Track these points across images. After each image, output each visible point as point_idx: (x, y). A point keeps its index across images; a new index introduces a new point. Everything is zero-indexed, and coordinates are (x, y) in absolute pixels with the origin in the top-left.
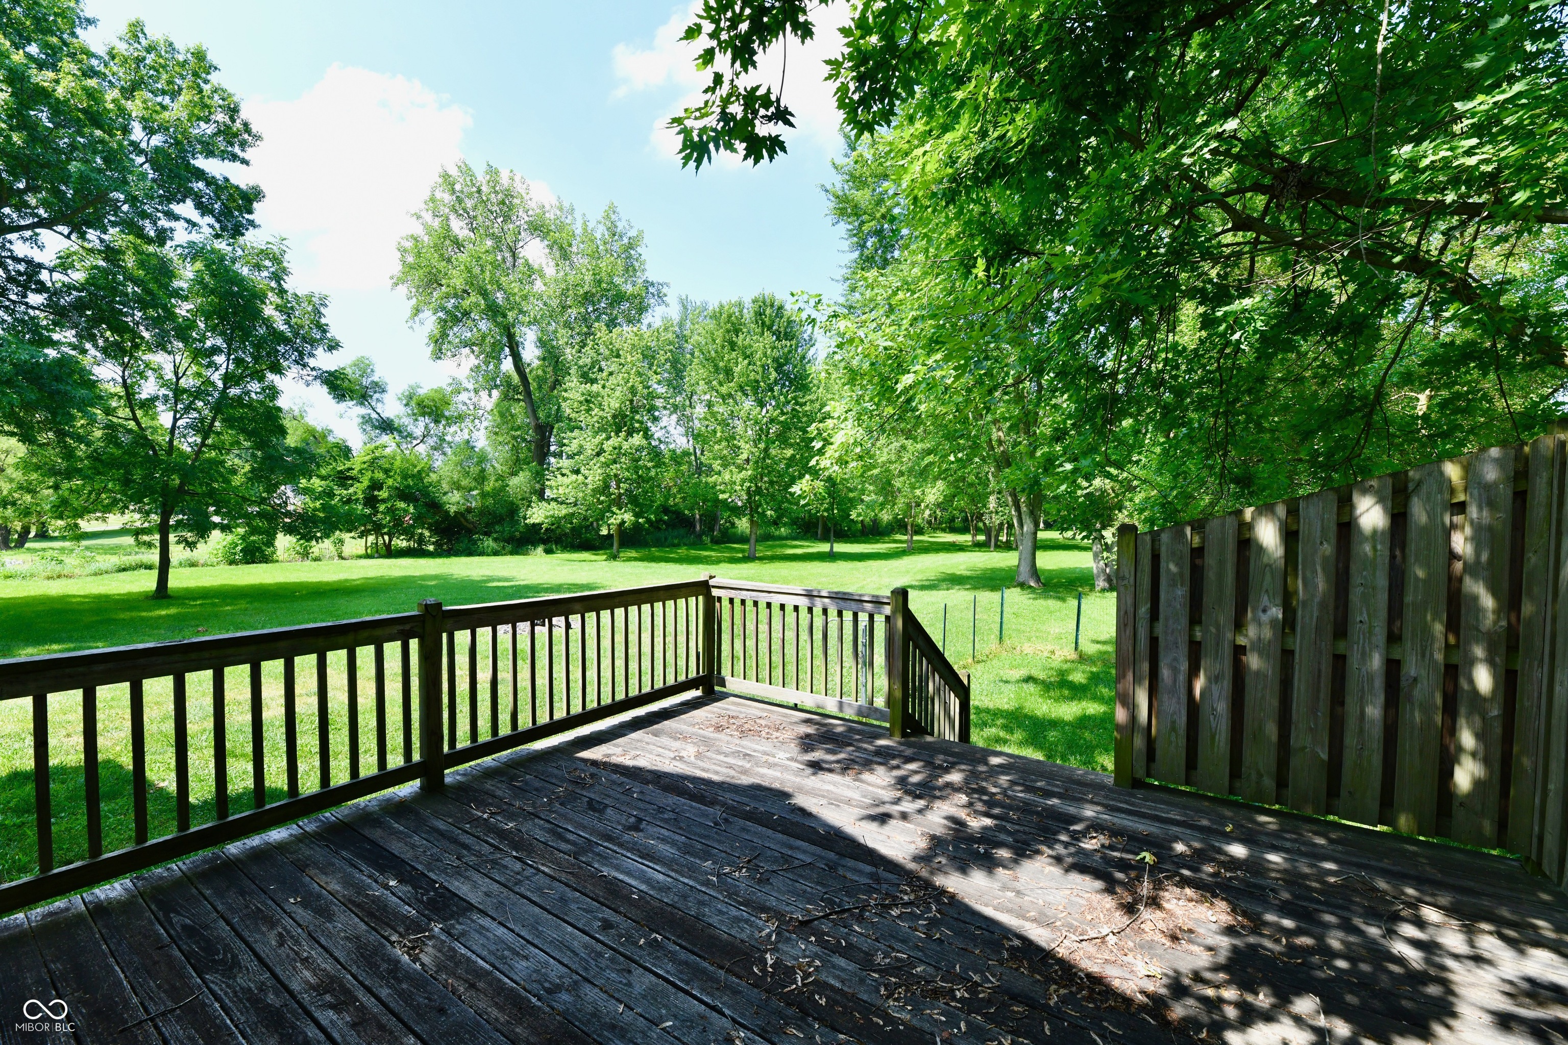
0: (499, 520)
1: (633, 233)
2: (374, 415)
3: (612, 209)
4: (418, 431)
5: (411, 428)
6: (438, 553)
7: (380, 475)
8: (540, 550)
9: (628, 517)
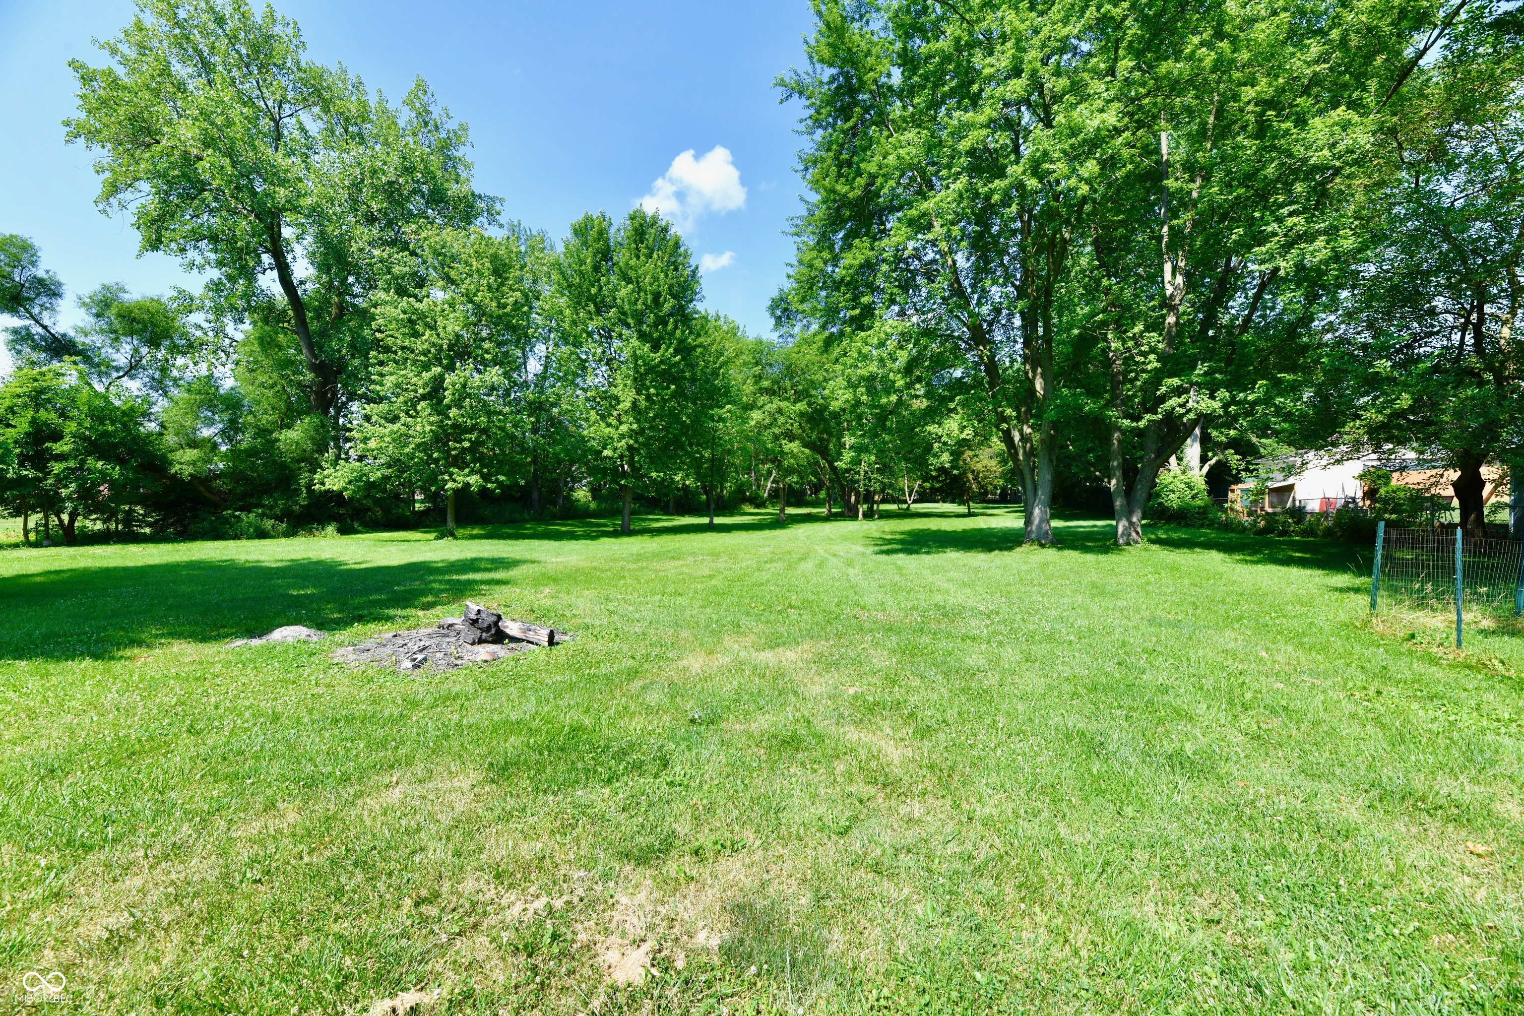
0: (266, 489)
1: (452, 125)
2: (36, 330)
3: (422, 87)
4: (121, 357)
5: (108, 352)
6: (156, 538)
7: (48, 416)
8: (331, 529)
9: (474, 480)
